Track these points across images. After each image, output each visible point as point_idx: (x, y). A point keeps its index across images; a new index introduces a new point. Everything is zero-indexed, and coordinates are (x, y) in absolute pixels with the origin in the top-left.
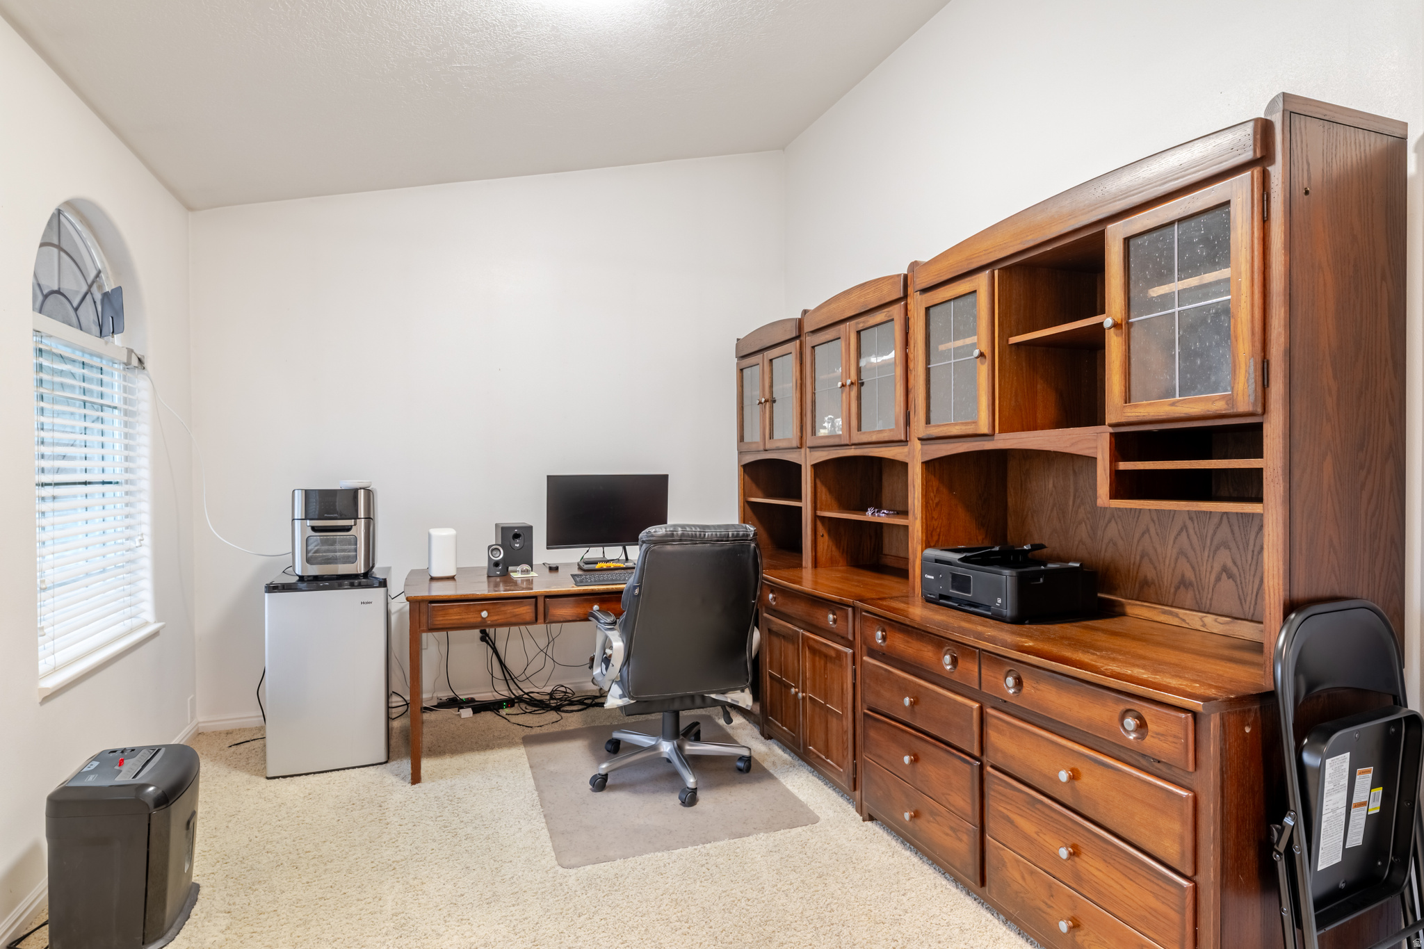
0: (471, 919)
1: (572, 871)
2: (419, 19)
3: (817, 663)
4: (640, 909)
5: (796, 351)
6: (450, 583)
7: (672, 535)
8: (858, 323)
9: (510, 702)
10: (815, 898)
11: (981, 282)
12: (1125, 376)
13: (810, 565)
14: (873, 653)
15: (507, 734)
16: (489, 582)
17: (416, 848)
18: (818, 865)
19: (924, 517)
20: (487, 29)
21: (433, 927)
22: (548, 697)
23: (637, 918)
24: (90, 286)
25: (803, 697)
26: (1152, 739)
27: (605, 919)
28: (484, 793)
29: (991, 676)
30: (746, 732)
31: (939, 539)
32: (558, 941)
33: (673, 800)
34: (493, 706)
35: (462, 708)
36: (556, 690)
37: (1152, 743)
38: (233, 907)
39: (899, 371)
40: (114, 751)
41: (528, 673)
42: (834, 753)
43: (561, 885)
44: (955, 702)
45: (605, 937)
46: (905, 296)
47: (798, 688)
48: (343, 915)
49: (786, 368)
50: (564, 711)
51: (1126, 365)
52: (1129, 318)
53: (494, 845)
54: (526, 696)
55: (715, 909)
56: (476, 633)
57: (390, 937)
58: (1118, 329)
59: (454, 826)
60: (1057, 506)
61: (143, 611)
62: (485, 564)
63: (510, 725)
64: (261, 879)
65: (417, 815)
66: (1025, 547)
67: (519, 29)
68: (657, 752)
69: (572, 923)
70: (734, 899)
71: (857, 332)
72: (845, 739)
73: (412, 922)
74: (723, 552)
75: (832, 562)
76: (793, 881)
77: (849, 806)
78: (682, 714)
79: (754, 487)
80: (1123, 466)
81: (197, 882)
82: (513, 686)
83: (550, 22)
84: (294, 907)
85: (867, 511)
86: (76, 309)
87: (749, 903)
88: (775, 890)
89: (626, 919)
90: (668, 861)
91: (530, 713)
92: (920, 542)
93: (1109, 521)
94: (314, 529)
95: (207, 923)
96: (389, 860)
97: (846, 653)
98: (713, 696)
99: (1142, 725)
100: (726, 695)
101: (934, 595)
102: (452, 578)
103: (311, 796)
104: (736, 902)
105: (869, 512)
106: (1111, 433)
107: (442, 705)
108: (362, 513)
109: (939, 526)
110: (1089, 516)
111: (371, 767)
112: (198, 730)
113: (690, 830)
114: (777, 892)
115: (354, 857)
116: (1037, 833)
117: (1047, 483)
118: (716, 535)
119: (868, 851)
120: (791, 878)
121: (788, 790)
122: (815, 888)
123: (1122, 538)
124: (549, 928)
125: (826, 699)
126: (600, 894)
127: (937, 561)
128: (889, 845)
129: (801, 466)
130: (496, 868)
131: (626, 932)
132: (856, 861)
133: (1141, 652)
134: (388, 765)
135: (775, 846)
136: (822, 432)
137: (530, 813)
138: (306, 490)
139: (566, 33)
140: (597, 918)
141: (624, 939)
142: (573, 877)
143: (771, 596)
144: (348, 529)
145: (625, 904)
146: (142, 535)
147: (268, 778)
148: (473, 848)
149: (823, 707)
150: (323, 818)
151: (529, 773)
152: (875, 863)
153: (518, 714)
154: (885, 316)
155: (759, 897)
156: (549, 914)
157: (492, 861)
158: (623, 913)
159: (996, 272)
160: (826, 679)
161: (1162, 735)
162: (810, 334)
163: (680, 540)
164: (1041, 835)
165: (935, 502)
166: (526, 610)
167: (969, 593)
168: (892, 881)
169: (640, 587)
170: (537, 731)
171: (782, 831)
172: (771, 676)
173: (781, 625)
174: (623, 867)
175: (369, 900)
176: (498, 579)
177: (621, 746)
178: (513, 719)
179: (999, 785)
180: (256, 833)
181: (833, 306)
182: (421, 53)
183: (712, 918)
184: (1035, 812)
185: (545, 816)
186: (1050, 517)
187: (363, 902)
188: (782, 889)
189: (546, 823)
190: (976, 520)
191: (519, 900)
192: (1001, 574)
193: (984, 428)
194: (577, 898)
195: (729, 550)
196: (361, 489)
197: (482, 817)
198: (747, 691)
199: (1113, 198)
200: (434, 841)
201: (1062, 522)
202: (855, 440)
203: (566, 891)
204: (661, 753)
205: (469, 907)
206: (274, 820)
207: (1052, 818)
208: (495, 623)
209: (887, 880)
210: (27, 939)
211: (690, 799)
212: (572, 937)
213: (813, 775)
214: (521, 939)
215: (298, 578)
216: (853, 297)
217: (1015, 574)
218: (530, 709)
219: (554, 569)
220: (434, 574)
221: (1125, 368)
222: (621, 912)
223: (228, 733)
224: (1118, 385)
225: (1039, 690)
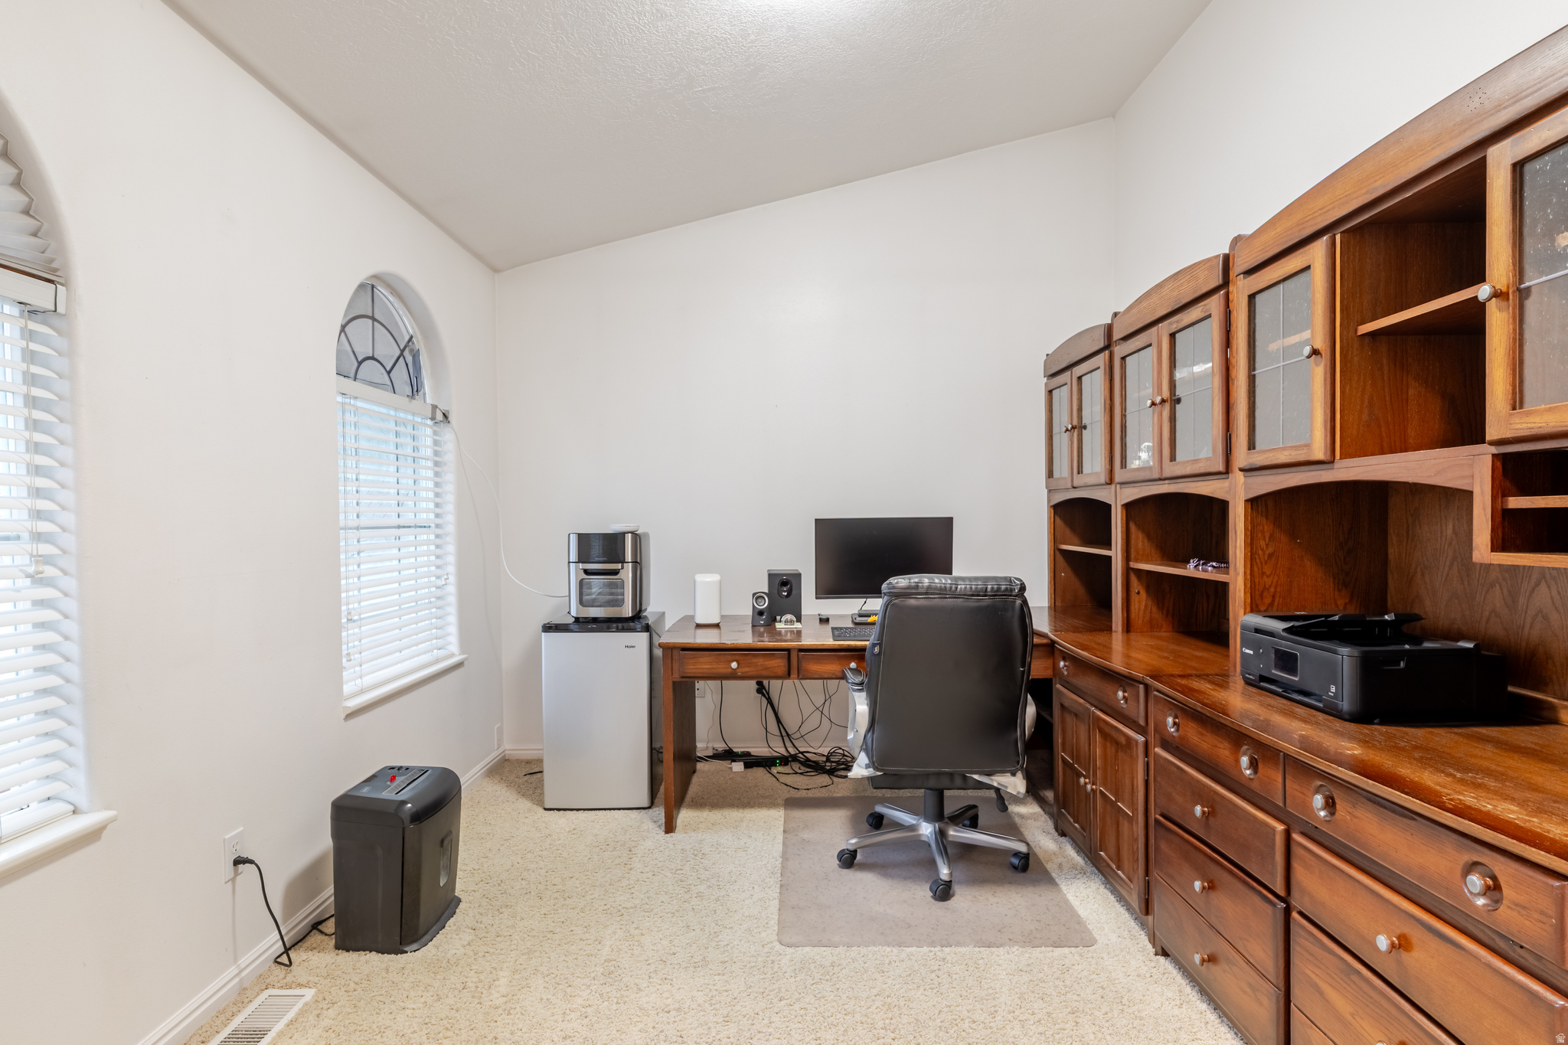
0: (674, 980)
1: (789, 950)
2: (648, 49)
3: (1108, 750)
4: (846, 1007)
5: (1105, 365)
6: (715, 631)
7: (917, 587)
8: (1171, 324)
9: (785, 760)
10: (1057, 1037)
11: (1317, 254)
12: (1514, 370)
13: (1120, 629)
14: (1166, 744)
15: (772, 793)
16: (753, 631)
17: (648, 898)
18: (1075, 997)
19: (1248, 572)
20: (719, 44)
21: (637, 981)
22: (824, 759)
23: (839, 1016)
24: (402, 351)
25: (1092, 789)
26: (1509, 912)
27: (806, 1009)
28: (729, 852)
29: (1297, 790)
30: (1038, 824)
31: (1273, 601)
32: (750, 1022)
33: (922, 892)
34: (767, 763)
35: (735, 761)
36: (834, 752)
37: (1508, 917)
38: (479, 925)
39: (1217, 382)
40: (393, 768)
41: (803, 731)
42: (1126, 864)
43: (772, 963)
44: (1255, 817)
45: (799, 1029)
46: (1226, 283)
47: (1089, 779)
48: (563, 952)
49: (1095, 385)
50: (837, 776)
51: (1514, 352)
52: (1521, 281)
53: (721, 908)
54: (800, 755)
55: (930, 1024)
56: (752, 685)
57: (596, 982)
58: (1503, 300)
59: (690, 882)
60: (1459, 560)
61: (450, 643)
62: (750, 613)
63: (777, 784)
64: (509, 904)
65: (660, 864)
66: (1386, 617)
67: (753, 37)
68: (916, 833)
69: (772, 1005)
70: (957, 1017)
71: (1171, 335)
72: (1135, 848)
73: (620, 972)
74: (979, 609)
75: (1152, 626)
76: (1036, 1011)
77: (1142, 932)
78: (947, 793)
79: (1068, 532)
80: (1515, 502)
81: (460, 896)
82: (788, 744)
83: (784, 22)
84: (526, 936)
85: (1189, 562)
86: (389, 373)
87: (974, 1026)
88: (1010, 1017)
89: (826, 1014)
90: (895, 958)
91: (801, 774)
92: (1243, 604)
93: (1537, 584)
94: (586, 572)
95: (455, 936)
96: (620, 905)
97: (1137, 742)
98: (976, 777)
99: (1494, 888)
100: (992, 778)
101: (1253, 676)
102: (717, 626)
103: (575, 832)
104: (958, 1021)
105: (1192, 565)
106: (1493, 455)
107: (717, 756)
108: (629, 557)
109: (1274, 584)
110: (1507, 575)
111: (635, 811)
112: (505, 755)
113: (933, 928)
114: (1012, 1019)
115: (592, 897)
116: (1352, 1015)
117: (1444, 528)
118: (971, 588)
119: (1148, 993)
120: (1035, 1007)
121: (1068, 900)
122: (1062, 1026)
123: (1557, 610)
124: (745, 1007)
125: (1116, 795)
126: (810, 981)
127: (1257, 631)
128: (1180, 991)
129: (1110, 505)
130: (715, 933)
131: (823, 1027)
132: (1127, 1003)
133: (1538, 780)
134: (650, 810)
135: (1029, 965)
136: (1134, 464)
137: (768, 880)
138: (579, 534)
139: (805, 30)
140: (797, 1006)
141: (818, 1035)
142: (789, 956)
143: (1062, 664)
144: (615, 572)
145: (832, 997)
146: (447, 574)
147: (546, 809)
148: (700, 907)
149: (1113, 804)
150: (578, 854)
151: (780, 838)
152: (1152, 1009)
153: (789, 774)
154: (1202, 311)
155: (988, 1021)
156: (750, 991)
157: (713, 924)
158: (827, 1006)
159: (1338, 237)
160: (1117, 771)
161: (1524, 908)
162: (1121, 341)
163: (926, 594)
164: (1358, 1019)
165: (1267, 552)
166: (778, 664)
167: (1296, 676)
168: (1168, 1037)
169: (880, 644)
170: (803, 794)
171: (1043, 948)
172: (1064, 760)
173: (1072, 699)
174: (843, 956)
175: (589, 942)
176: (762, 629)
177: (884, 822)
178: (783, 778)
179: (1306, 939)
180: (520, 860)
181: (1145, 304)
182: (660, 84)
183: (923, 1033)
184: (1350, 986)
185: (781, 886)
186: (1448, 575)
187: (584, 943)
188: (1020, 1018)
189: (780, 893)
190: (1334, 578)
191: (726, 971)
192: (1335, 652)
193: (1319, 452)
194: (785, 979)
195: (987, 607)
196: (628, 533)
197: (719, 877)
198: (1019, 775)
199: (1496, 107)
200: (666, 893)
201: (1466, 583)
202: (1167, 473)
203: (775, 970)
204: (920, 835)
205: (676, 967)
206: (537, 850)
207: (1372, 997)
208: (745, 675)
209: (1162, 1034)
210: (327, 922)
211: (943, 892)
212: (766, 1021)
213: (1105, 887)
214: (714, 1011)
215: (573, 619)
216: (1166, 290)
217: (1356, 654)
218: (804, 769)
219: (824, 621)
220: (699, 620)
221: (1514, 358)
222: (824, 1005)
223: (528, 762)
224: (1501, 383)
225: (1356, 817)
